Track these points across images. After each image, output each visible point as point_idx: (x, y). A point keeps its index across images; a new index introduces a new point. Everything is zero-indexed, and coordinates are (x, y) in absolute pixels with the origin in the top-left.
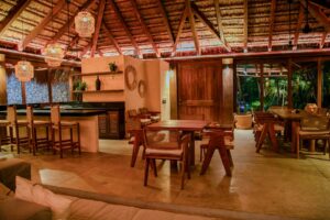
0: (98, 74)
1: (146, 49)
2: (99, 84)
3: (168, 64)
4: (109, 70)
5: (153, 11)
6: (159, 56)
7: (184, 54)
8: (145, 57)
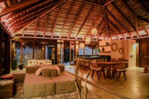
0: (103, 46)
1: (126, 35)
2: (103, 49)
3: (135, 41)
4: (106, 45)
5: (124, 21)
6: (132, 37)
7: (143, 36)
8: (127, 38)
